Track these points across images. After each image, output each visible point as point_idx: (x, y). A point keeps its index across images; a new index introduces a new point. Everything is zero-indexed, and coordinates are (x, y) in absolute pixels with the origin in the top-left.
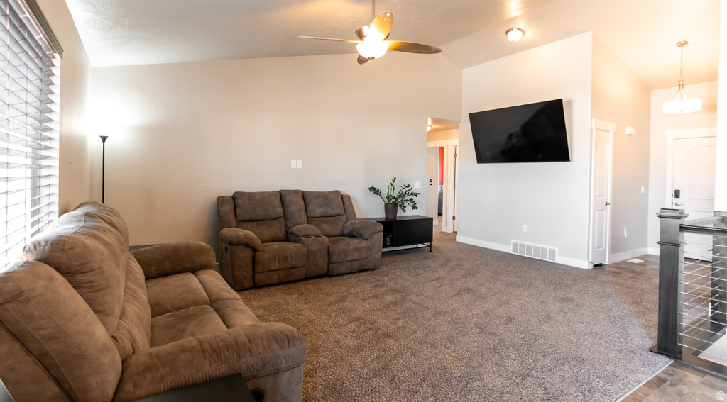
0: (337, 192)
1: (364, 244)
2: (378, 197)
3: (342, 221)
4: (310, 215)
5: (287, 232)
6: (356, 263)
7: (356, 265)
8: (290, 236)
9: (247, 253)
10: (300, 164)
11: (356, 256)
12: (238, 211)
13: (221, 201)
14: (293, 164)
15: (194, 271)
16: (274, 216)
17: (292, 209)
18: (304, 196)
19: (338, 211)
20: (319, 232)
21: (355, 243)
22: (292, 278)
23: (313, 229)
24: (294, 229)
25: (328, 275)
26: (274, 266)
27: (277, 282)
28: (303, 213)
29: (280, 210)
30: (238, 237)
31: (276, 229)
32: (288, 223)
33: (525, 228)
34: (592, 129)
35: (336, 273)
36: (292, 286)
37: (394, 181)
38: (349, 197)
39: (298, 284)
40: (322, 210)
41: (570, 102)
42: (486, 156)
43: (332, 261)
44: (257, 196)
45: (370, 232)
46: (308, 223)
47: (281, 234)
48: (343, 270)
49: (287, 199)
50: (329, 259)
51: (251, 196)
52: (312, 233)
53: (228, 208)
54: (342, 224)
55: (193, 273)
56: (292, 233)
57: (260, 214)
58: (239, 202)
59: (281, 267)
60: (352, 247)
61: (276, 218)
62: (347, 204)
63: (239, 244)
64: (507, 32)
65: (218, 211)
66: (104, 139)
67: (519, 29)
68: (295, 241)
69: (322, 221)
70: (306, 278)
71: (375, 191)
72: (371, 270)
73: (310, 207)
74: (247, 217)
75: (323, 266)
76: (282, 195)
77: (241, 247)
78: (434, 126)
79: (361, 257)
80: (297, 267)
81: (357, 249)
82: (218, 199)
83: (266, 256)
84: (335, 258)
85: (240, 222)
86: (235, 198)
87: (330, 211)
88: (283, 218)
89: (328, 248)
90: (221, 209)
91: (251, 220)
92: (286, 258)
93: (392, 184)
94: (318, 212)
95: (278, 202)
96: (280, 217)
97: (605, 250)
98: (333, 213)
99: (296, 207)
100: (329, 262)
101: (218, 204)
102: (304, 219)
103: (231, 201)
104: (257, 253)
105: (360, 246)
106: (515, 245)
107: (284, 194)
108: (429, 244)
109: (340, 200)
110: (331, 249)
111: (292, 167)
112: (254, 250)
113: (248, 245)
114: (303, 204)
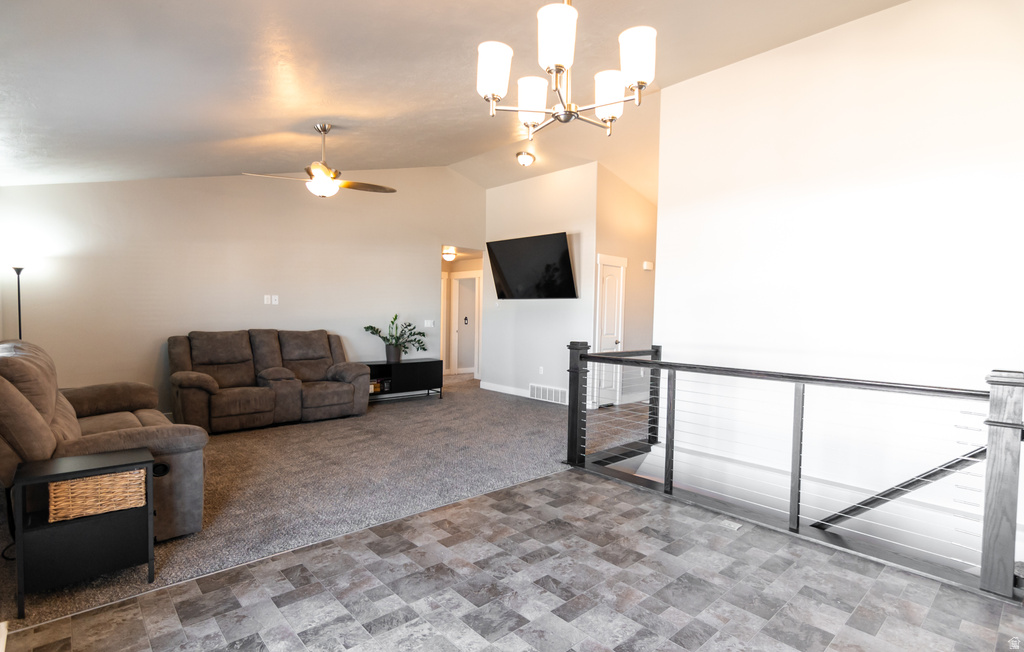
0: (322, 332)
1: (346, 387)
2: (376, 337)
3: (326, 364)
4: (286, 357)
5: (256, 376)
6: (336, 407)
7: (336, 410)
8: (259, 380)
9: (202, 396)
10: (275, 300)
11: (335, 400)
12: (194, 353)
13: (173, 341)
14: (267, 299)
15: (133, 409)
16: (240, 358)
17: (263, 350)
18: (280, 337)
19: (322, 353)
20: (292, 375)
21: (334, 386)
22: (257, 424)
23: (287, 372)
24: (263, 373)
25: (301, 421)
26: (235, 410)
27: (238, 427)
28: (277, 356)
29: (247, 352)
30: (190, 379)
31: (244, 373)
32: (258, 366)
33: (541, 370)
34: (597, 265)
35: (311, 418)
36: (257, 432)
37: (396, 318)
38: (338, 338)
39: (265, 430)
40: (301, 351)
41: (578, 235)
42: (517, 291)
43: (306, 405)
44: (219, 337)
45: (354, 374)
46: (283, 366)
47: (248, 379)
48: (319, 415)
49: (257, 340)
50: (302, 405)
51: (210, 337)
52: (284, 376)
53: (182, 350)
54: (326, 367)
55: (132, 412)
56: (261, 377)
57: (223, 355)
58: (195, 342)
59: (243, 411)
60: (330, 391)
61: (243, 361)
62: (333, 346)
63: (190, 387)
64: (518, 154)
65: (170, 353)
66: (18, 271)
67: (528, 154)
68: (264, 385)
69: (301, 364)
70: (275, 425)
71: (374, 330)
72: (357, 415)
73: (286, 349)
74: (206, 360)
75: (295, 411)
76: (251, 336)
77: (193, 390)
78: (459, 254)
79: (342, 402)
80: (262, 412)
81: (337, 394)
82: (170, 339)
83: (225, 399)
84: (309, 402)
85: (195, 366)
86: (191, 338)
87: (311, 353)
88: (251, 362)
89: (302, 391)
90: (173, 351)
91: (211, 363)
92: (248, 402)
93: (393, 323)
94: (296, 354)
95: (245, 342)
96: (248, 360)
97: (615, 391)
98: (316, 355)
99: (268, 350)
100: (303, 406)
101: (169, 345)
102: (279, 361)
103: (187, 342)
104: (213, 397)
105: (340, 389)
106: (533, 388)
107: (253, 333)
108: (439, 390)
109: (326, 340)
110: (304, 393)
111: (265, 302)
112: (210, 393)
113: (201, 387)
114: (277, 345)
